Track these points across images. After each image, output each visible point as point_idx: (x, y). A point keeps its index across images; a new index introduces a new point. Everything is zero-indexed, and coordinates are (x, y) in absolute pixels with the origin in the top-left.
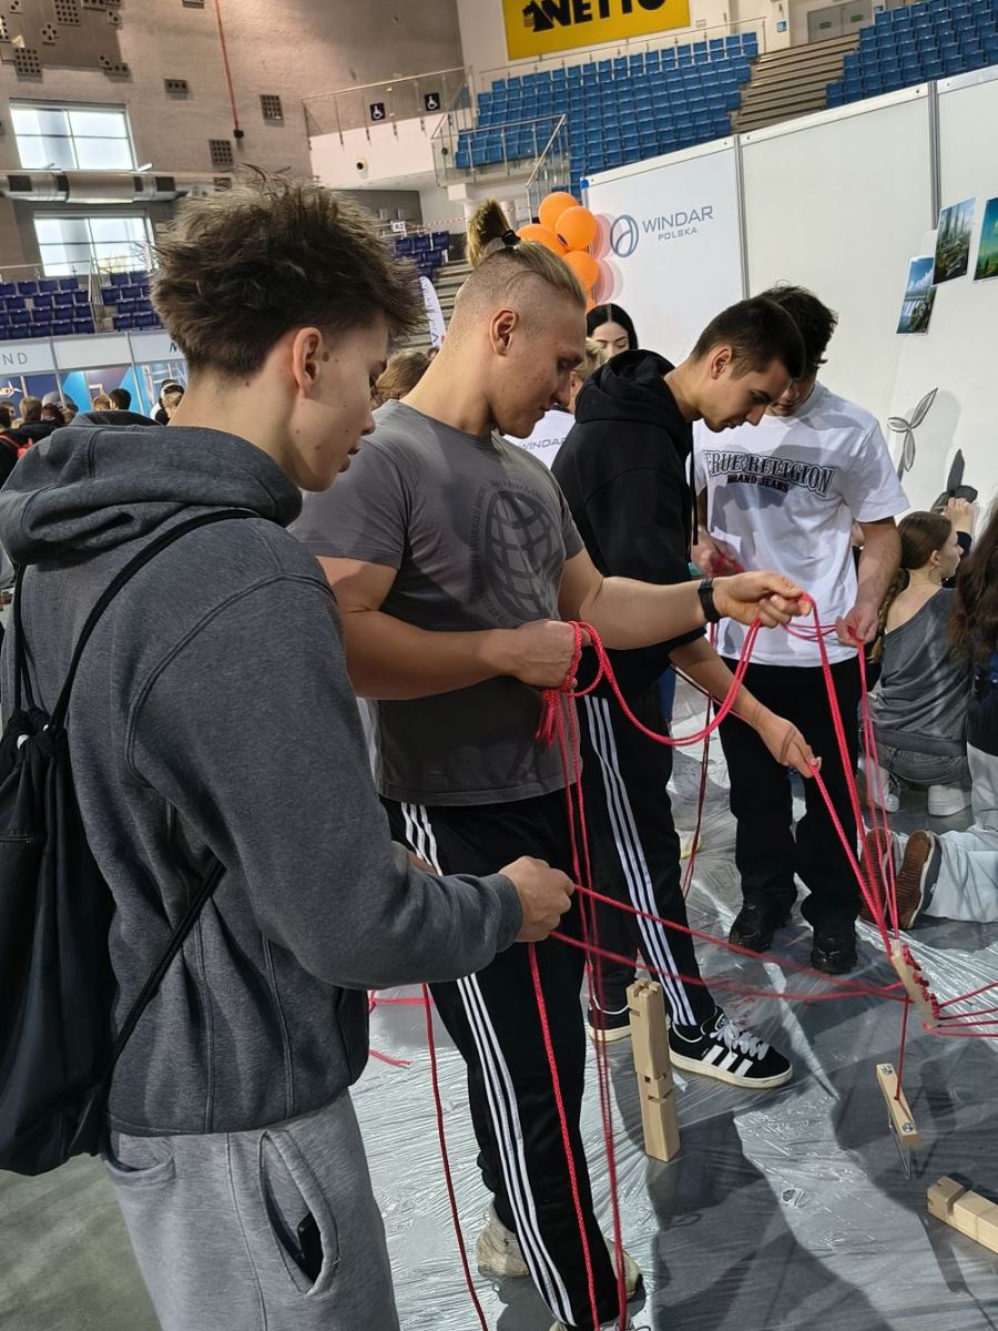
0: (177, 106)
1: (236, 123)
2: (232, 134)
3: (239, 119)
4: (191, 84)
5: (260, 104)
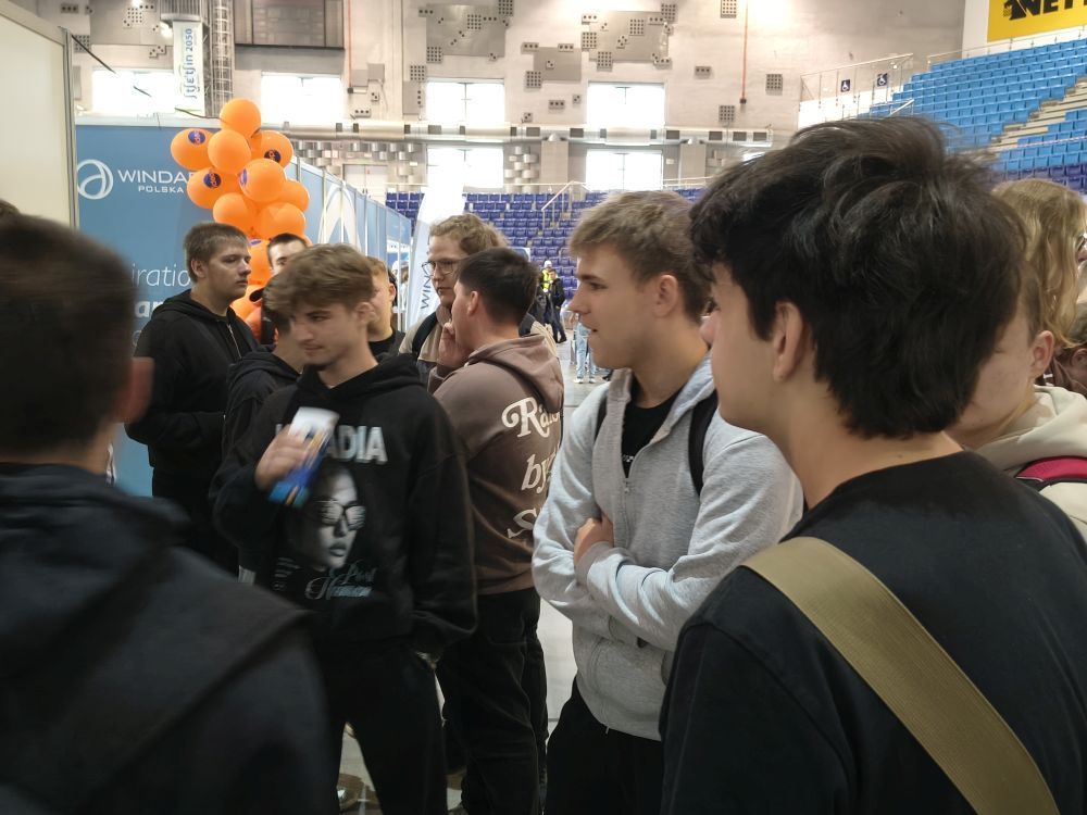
0: (702, 83)
1: (743, 94)
2: (739, 101)
3: (746, 90)
4: (715, 69)
5: (765, 80)
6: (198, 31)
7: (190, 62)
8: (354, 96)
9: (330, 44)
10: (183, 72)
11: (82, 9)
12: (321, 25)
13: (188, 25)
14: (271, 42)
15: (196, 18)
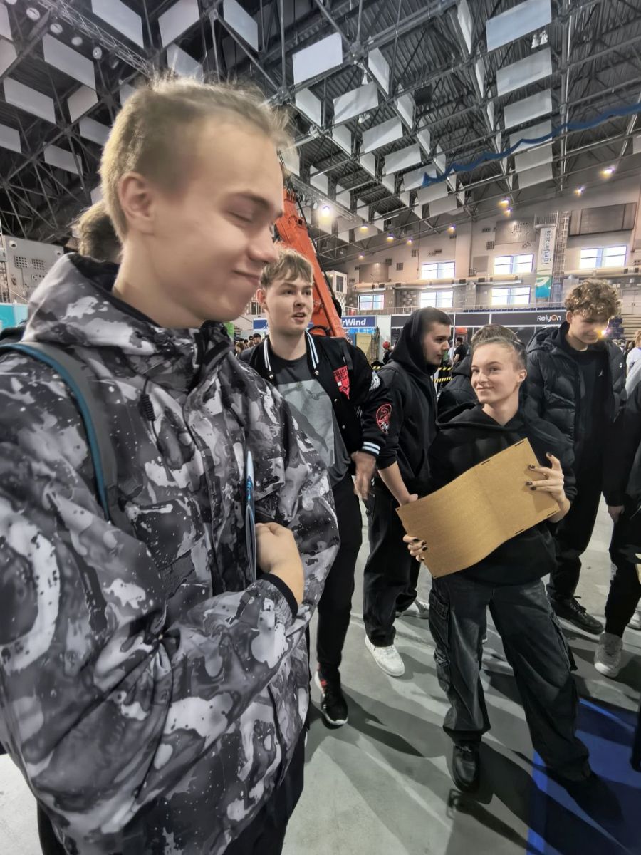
6: (553, 231)
7: (547, 247)
8: (635, 254)
9: (625, 227)
10: (544, 252)
11: (492, 229)
12: (621, 219)
13: (548, 229)
14: (590, 232)
15: (554, 225)
